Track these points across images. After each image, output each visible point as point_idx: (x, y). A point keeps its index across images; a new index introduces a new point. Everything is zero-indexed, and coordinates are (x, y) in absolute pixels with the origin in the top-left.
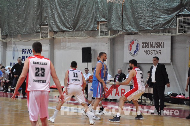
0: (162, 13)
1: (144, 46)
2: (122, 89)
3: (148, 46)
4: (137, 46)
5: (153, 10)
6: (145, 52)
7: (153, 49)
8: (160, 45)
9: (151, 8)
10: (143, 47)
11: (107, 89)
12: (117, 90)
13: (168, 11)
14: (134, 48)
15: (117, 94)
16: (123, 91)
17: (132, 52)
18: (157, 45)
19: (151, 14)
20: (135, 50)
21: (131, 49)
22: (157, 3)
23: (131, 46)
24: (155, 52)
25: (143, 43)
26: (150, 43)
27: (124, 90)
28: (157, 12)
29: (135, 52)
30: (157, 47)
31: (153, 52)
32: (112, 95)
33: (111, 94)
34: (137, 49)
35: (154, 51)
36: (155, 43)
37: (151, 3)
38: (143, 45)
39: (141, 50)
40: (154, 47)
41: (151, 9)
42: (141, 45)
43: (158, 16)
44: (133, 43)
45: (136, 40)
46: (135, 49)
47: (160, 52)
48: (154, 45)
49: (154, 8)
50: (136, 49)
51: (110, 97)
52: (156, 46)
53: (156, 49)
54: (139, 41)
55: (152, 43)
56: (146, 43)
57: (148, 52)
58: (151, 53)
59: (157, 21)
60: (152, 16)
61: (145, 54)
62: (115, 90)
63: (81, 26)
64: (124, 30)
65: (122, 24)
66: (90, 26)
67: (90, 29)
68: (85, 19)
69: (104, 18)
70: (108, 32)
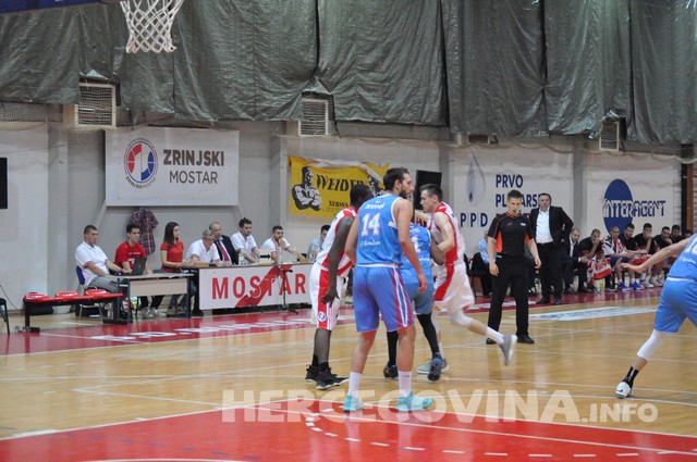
0: (274, 81)
1: (171, 159)
2: (298, 276)
3: (181, 160)
4: (151, 158)
5: (254, 70)
6: (175, 176)
7: (196, 168)
8: (215, 159)
9: (249, 64)
10: (166, 162)
11: (258, 280)
12: (285, 279)
13: (287, 78)
14: (141, 163)
15: (285, 289)
16: (300, 280)
17: (137, 174)
18: (206, 158)
19: (251, 81)
20: (144, 170)
21: (131, 167)
22: (265, 56)
23: (131, 158)
24: (202, 176)
25: (165, 151)
26: (188, 152)
27: (303, 276)
28: (264, 78)
29: (145, 175)
30: (206, 164)
31: (196, 176)
32: (270, 294)
33: (267, 293)
34: (151, 167)
35: (199, 173)
36: (201, 152)
38: (168, 157)
39: (162, 171)
40: (199, 163)
41: (251, 67)
42: (161, 157)
43: (267, 87)
44: (138, 149)
45: (147, 142)
46: (145, 167)
47: (214, 175)
48: (197, 159)
49: (255, 65)
51: (266, 301)
52: (204, 160)
53: (202, 167)
54: (155, 145)
55: (193, 152)
56: (176, 152)
57: (183, 177)
58: (189, 178)
59: (265, 99)
60: (254, 84)
61: (174, 181)
62: (279, 280)
63: (11, 83)
64: (180, 112)
65: (174, 96)
66: (56, 88)
67: (57, 99)
68: (28, 61)
69: (99, 70)
70: (109, 113)
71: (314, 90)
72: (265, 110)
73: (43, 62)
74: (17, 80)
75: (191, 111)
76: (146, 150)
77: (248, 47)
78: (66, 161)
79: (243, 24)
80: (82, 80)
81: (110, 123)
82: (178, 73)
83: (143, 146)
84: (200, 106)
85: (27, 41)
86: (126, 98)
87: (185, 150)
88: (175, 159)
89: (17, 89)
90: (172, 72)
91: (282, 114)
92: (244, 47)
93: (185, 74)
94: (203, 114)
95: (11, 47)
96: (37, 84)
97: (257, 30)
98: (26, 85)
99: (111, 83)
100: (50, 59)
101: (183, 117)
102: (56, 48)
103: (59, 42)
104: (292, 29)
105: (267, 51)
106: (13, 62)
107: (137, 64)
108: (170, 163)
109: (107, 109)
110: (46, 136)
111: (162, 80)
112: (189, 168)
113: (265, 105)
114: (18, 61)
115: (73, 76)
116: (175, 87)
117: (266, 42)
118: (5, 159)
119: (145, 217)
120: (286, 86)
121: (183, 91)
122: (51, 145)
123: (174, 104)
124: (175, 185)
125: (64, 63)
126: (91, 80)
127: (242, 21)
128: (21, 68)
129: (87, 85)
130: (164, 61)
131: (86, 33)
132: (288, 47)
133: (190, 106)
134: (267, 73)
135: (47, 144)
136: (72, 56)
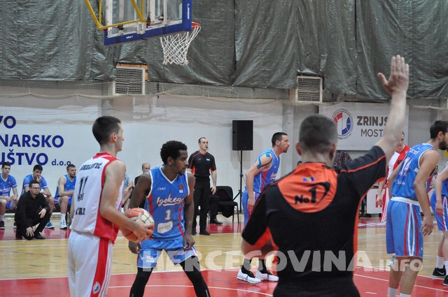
1: (362, 121)
3: (369, 123)
4: (349, 121)
6: (364, 132)
7: (379, 127)
10: (359, 124)
14: (342, 124)
17: (339, 131)
20: (343, 129)
25: (358, 117)
26: (373, 118)
29: (344, 132)
31: (379, 132)
34: (349, 127)
35: (381, 130)
36: (382, 118)
38: (360, 121)
39: (356, 129)
40: (381, 125)
42: (355, 121)
44: (340, 116)
45: (345, 111)
46: (344, 127)
48: (380, 122)
50: (346, 126)
53: (383, 127)
54: (351, 113)
55: (377, 118)
56: (365, 118)
57: (370, 133)
58: (374, 134)
61: (364, 135)
63: (254, 77)
64: (361, 94)
65: (356, 84)
66: (281, 79)
67: (282, 86)
68: (264, 64)
69: (312, 69)
70: (318, 94)
72: (421, 92)
73: (274, 64)
74: (258, 75)
75: (368, 93)
76: (345, 117)
77: (409, 54)
78: (292, 122)
79: (406, 40)
80: (299, 74)
81: (318, 100)
82: (360, 69)
83: (343, 113)
84: (375, 90)
85: (264, 52)
86: (328, 85)
87: (372, 116)
88: (364, 122)
89: (257, 80)
90: (356, 69)
91: (434, 95)
92: (406, 53)
93: (365, 70)
94: (377, 95)
95: (254, 55)
96: (270, 77)
97: (415, 43)
98: (263, 78)
99: (319, 76)
100: (278, 63)
101: (363, 97)
102: (282, 56)
103: (285, 52)
104: (440, 42)
105: (423, 55)
106: (255, 65)
107: (335, 65)
108: (361, 124)
109: (316, 92)
110: (282, 108)
111: (349, 74)
112: (374, 127)
113: (420, 89)
114: (259, 64)
115: (293, 72)
116: (358, 78)
117: (422, 50)
118: (252, 121)
119: (344, 157)
120: (437, 78)
121: (363, 81)
122: (284, 113)
123: (356, 89)
124: (365, 138)
125: (288, 64)
126: (304, 74)
127: (405, 38)
128: (260, 68)
129: (302, 77)
130: (351, 63)
131: (302, 47)
132: (437, 53)
133: (367, 90)
135: (282, 112)
136: (292, 61)
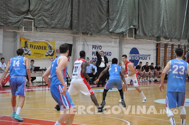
0: (13, 13)
5: (6, 10)
9: (4, 8)
13: (18, 13)
19: (4, 13)
22: (10, 5)
28: (9, 12)
37: (4, 4)
41: (5, 9)
43: (10, 15)
49: (6, 8)
59: (10, 19)
60: (6, 14)
71: (28, 17)
134: (11, 11)
